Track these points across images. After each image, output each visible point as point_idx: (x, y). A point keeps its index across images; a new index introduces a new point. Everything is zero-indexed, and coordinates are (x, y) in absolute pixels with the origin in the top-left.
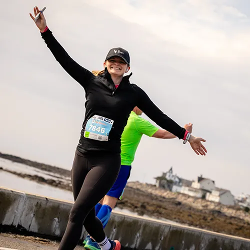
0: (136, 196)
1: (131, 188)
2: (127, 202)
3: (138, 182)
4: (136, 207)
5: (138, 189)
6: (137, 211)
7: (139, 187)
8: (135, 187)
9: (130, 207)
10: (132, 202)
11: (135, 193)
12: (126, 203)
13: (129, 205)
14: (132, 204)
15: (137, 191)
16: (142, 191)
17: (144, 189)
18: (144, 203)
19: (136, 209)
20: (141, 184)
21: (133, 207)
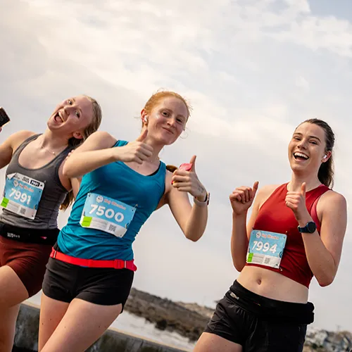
0: (191, 320)
1: (188, 310)
2: (178, 324)
3: (196, 304)
4: (188, 331)
5: (195, 312)
6: (189, 336)
7: (197, 310)
8: (192, 309)
9: (181, 330)
10: (184, 325)
11: (190, 316)
12: (177, 326)
13: (180, 328)
14: (184, 328)
15: (193, 314)
16: (200, 315)
17: (201, 313)
18: (198, 328)
19: (187, 334)
20: (199, 307)
21: (184, 331)
